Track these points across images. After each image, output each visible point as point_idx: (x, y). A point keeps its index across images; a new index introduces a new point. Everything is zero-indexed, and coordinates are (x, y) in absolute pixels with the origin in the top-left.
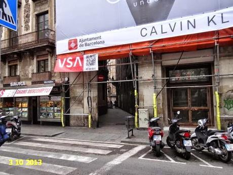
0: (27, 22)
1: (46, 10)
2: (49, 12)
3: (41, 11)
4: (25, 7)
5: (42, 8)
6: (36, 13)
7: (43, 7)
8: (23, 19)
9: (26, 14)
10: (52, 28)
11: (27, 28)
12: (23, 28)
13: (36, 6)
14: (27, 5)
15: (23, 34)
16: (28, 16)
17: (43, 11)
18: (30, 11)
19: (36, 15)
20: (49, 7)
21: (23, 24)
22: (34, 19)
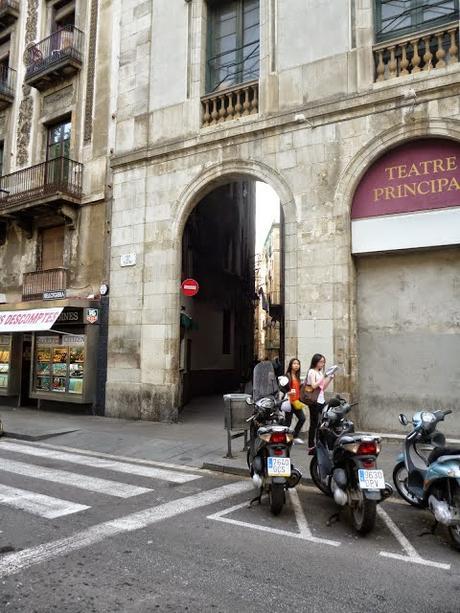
0: (23, 143)
1: (66, 112)
2: (73, 118)
3: (55, 116)
4: (21, 108)
5: (58, 106)
6: (44, 120)
7: (60, 105)
8: (15, 138)
9: (23, 122)
10: (77, 158)
11: (22, 159)
12: (14, 160)
13: (45, 102)
14: (25, 100)
15: (12, 171)
16: (25, 130)
17: (60, 114)
18: (31, 114)
19: (44, 124)
20: (73, 102)
21: (14, 150)
22: (39, 135)
